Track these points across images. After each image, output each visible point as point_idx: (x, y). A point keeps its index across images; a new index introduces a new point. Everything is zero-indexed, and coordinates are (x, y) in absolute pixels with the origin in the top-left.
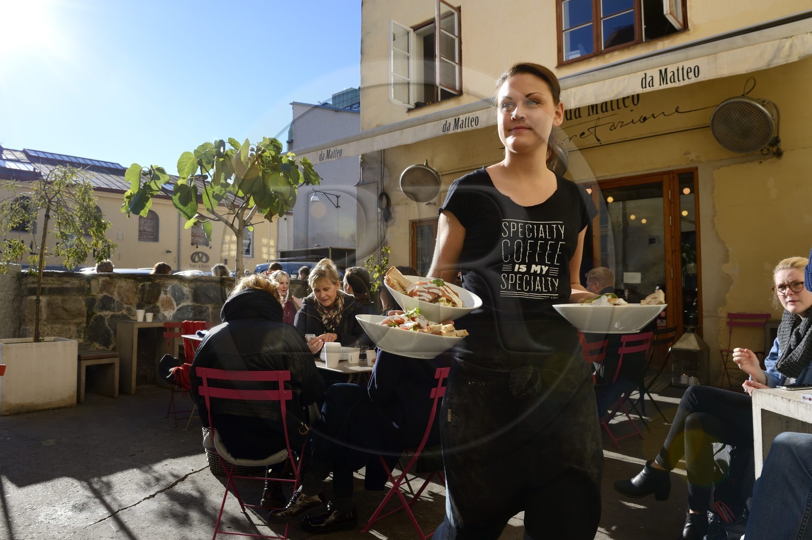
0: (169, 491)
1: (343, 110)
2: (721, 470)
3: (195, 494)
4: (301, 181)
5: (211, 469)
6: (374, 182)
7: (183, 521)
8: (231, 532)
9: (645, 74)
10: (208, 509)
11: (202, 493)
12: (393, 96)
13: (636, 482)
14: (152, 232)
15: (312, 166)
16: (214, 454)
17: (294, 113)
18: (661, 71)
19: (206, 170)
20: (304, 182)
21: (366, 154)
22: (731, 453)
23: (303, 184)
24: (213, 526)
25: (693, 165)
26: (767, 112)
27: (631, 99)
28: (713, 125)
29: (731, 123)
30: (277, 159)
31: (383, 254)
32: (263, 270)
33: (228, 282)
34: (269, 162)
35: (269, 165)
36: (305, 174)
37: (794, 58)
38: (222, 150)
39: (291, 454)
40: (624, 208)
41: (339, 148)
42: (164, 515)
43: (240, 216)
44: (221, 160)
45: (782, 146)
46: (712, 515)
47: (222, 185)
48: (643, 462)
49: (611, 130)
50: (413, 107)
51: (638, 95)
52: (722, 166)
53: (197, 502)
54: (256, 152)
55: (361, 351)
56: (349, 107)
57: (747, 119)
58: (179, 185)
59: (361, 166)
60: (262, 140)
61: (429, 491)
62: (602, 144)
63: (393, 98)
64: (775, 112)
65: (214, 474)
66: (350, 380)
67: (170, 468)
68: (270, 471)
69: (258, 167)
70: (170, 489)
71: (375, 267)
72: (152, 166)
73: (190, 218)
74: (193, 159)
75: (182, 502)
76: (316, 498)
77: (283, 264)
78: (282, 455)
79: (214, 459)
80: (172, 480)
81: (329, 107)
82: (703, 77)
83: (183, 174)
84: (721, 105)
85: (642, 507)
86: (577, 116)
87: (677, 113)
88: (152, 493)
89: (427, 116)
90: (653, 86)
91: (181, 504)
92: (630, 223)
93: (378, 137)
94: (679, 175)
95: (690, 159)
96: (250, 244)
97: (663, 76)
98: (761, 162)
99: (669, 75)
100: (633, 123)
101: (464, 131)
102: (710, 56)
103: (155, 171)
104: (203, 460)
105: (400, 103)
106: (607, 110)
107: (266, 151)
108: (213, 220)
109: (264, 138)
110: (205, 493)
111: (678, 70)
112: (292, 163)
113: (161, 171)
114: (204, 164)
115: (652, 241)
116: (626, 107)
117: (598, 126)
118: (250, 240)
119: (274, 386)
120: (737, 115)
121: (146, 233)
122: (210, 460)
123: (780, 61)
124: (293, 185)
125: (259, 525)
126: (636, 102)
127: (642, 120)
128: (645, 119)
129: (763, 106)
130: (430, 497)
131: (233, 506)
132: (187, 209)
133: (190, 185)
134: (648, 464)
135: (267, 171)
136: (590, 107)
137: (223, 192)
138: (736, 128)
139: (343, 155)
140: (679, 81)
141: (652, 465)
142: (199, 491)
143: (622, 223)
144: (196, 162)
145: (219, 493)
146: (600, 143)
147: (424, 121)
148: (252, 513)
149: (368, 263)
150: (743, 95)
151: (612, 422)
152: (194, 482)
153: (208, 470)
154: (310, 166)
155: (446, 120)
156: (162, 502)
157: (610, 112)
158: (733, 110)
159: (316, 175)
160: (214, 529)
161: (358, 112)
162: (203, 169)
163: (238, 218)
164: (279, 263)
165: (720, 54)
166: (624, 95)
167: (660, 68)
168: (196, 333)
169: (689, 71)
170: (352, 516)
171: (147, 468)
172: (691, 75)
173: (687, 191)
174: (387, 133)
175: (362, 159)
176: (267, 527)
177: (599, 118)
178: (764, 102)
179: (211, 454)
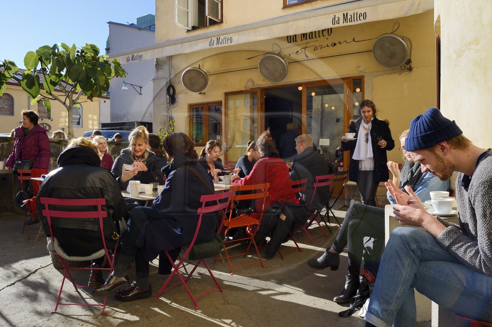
0: (24, 280)
1: (145, 29)
2: (368, 252)
3: (42, 281)
4: (113, 74)
5: (54, 265)
6: (164, 78)
7: (34, 298)
8: (68, 304)
9: (335, 15)
10: (52, 291)
11: (47, 281)
12: (177, 21)
13: (320, 261)
14: (9, 109)
15: (120, 65)
16: (56, 255)
17: (110, 29)
18: (344, 14)
19: (45, 65)
20: (115, 75)
21: (159, 58)
22: (374, 242)
23: (114, 76)
24: (55, 301)
25: (361, 74)
26: (405, 43)
27: (327, 30)
28: (374, 50)
29: (384, 49)
30: (95, 59)
31: (170, 125)
32: (89, 135)
33: (64, 143)
34: (90, 61)
35: (90, 63)
36: (115, 69)
37: (420, 11)
38: (56, 51)
39: (107, 252)
40: (322, 100)
41: (140, 54)
42: (20, 296)
43: (70, 97)
44: (56, 57)
45: (413, 64)
46: (362, 278)
47: (56, 75)
48: (324, 250)
49: (314, 50)
50: (190, 29)
51: (331, 29)
52: (378, 76)
53: (45, 287)
54: (81, 54)
55: (154, 186)
56: (149, 27)
57: (393, 47)
58: (26, 74)
59: (156, 67)
60: (85, 46)
61: (198, 273)
62: (309, 59)
63: (177, 22)
64: (409, 44)
65: (56, 268)
66: (146, 204)
67: (25, 265)
68: (94, 264)
69: (82, 63)
70: (25, 279)
71: (165, 134)
72: (5, 60)
73: (34, 97)
74: (35, 56)
75: (34, 287)
76: (123, 279)
77: (102, 132)
78: (101, 253)
79: (56, 258)
80: (26, 273)
81: (135, 27)
82: (368, 20)
83: (28, 67)
84: (379, 38)
85: (324, 276)
86: (294, 40)
87: (353, 41)
88: (13, 282)
89: (199, 35)
90: (339, 23)
91: (33, 288)
92: (325, 109)
93: (166, 48)
94: (353, 80)
95: (360, 70)
96: (80, 118)
97: (345, 17)
98: (400, 74)
99: (349, 17)
100: (328, 47)
101: (223, 46)
102: (373, 7)
103: (8, 64)
104: (48, 260)
105: (182, 26)
106: (312, 38)
107: (88, 53)
108: (51, 99)
109: (87, 44)
110: (49, 281)
111: (354, 14)
112: (106, 62)
113: (13, 64)
114: (43, 60)
115: (338, 120)
116: (324, 36)
117: (307, 47)
118: (80, 115)
119: (95, 208)
120: (388, 45)
121: (5, 109)
122: (53, 260)
123: (413, 13)
124: (107, 77)
125: (87, 298)
126: (330, 33)
127: (333, 45)
128: (335, 44)
129: (403, 39)
130: (199, 276)
131: (69, 287)
132: (33, 91)
133: (34, 75)
134: (327, 251)
135: (88, 66)
136: (302, 35)
137: (58, 80)
138: (387, 53)
139: (143, 58)
140: (354, 21)
141: (330, 250)
142: (45, 280)
143: (320, 109)
144: (37, 59)
145: (59, 280)
146: (308, 58)
147: (197, 39)
148: (82, 291)
149: (161, 131)
150: (392, 33)
151: (310, 228)
152: (41, 274)
153: (52, 266)
154: (119, 64)
155: (211, 38)
156: (20, 288)
157: (314, 39)
158: (386, 42)
159: (123, 71)
160: (56, 303)
161: (154, 31)
162: (43, 64)
163: (69, 98)
164: (100, 131)
165: (378, 6)
166: (323, 28)
167: (343, 13)
168: (41, 176)
169: (360, 15)
170: (148, 290)
171: (8, 266)
172: (362, 18)
173: (358, 90)
174: (173, 45)
175: (156, 62)
176: (92, 299)
177: (307, 43)
178: (403, 37)
179: (54, 255)
